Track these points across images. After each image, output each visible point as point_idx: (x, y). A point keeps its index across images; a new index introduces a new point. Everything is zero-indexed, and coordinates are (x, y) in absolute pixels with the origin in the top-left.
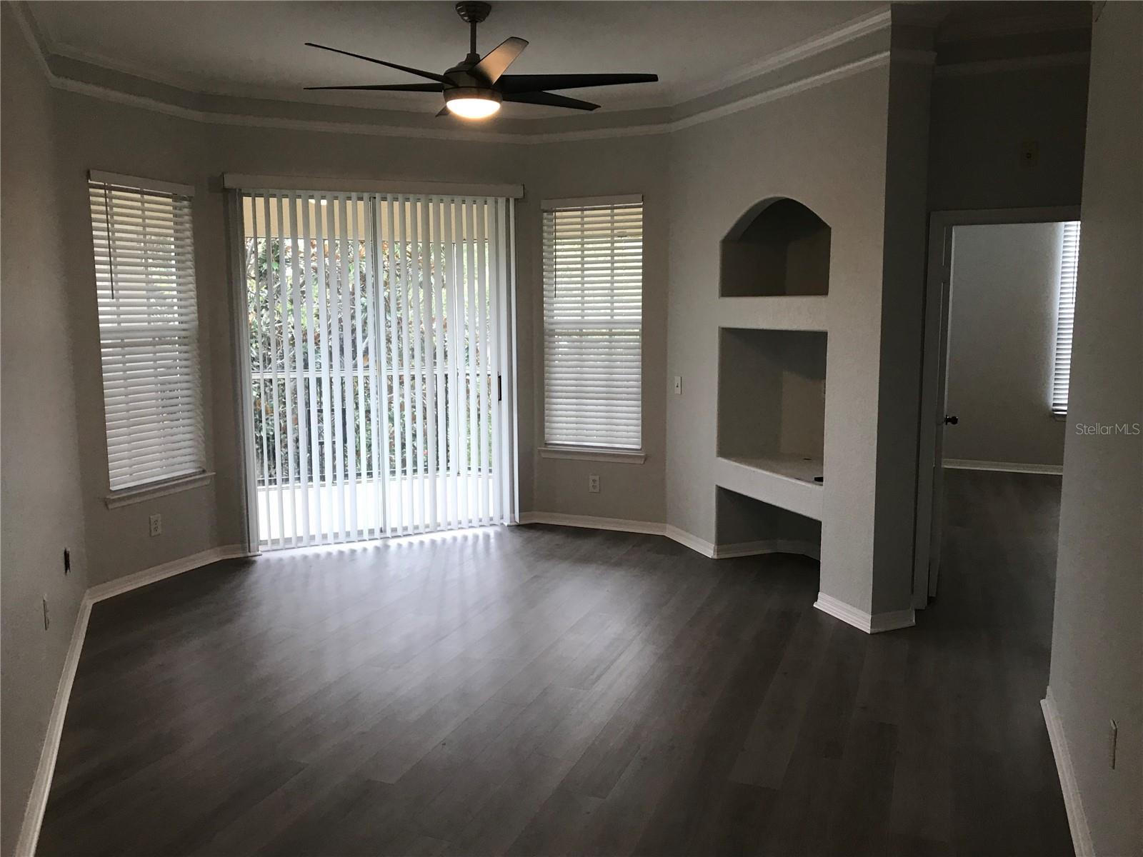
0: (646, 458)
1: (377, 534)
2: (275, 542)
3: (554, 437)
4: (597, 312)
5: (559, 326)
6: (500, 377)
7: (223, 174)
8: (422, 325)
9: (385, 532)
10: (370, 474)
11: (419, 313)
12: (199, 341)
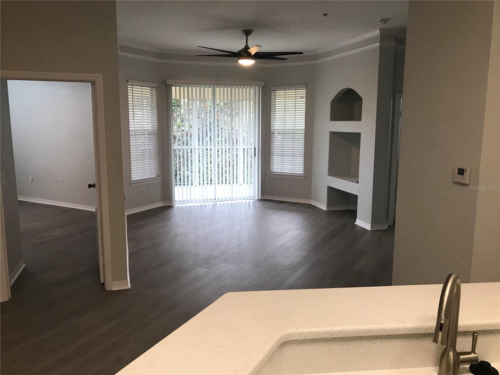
0: (305, 177)
1: (213, 200)
2: (180, 201)
3: (273, 169)
4: (289, 126)
5: (276, 131)
6: (255, 148)
7: (166, 79)
8: (229, 131)
9: (216, 200)
10: (211, 184)
11: (228, 126)
12: (158, 134)
